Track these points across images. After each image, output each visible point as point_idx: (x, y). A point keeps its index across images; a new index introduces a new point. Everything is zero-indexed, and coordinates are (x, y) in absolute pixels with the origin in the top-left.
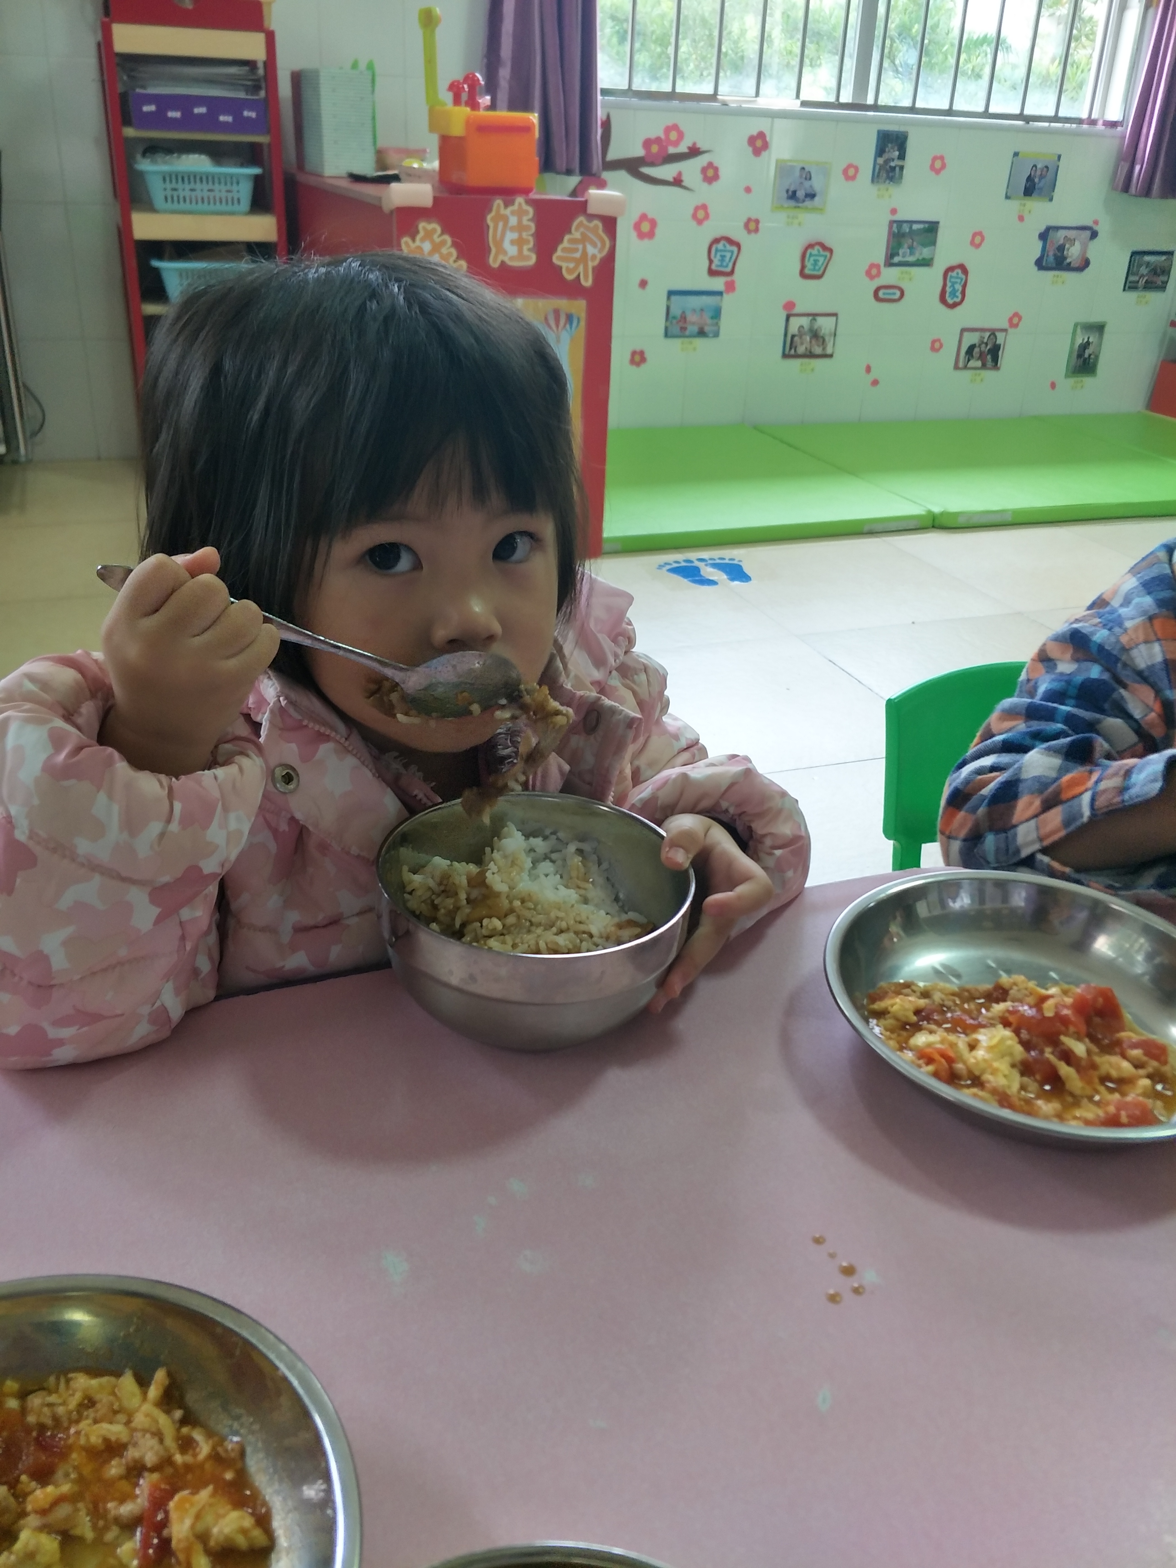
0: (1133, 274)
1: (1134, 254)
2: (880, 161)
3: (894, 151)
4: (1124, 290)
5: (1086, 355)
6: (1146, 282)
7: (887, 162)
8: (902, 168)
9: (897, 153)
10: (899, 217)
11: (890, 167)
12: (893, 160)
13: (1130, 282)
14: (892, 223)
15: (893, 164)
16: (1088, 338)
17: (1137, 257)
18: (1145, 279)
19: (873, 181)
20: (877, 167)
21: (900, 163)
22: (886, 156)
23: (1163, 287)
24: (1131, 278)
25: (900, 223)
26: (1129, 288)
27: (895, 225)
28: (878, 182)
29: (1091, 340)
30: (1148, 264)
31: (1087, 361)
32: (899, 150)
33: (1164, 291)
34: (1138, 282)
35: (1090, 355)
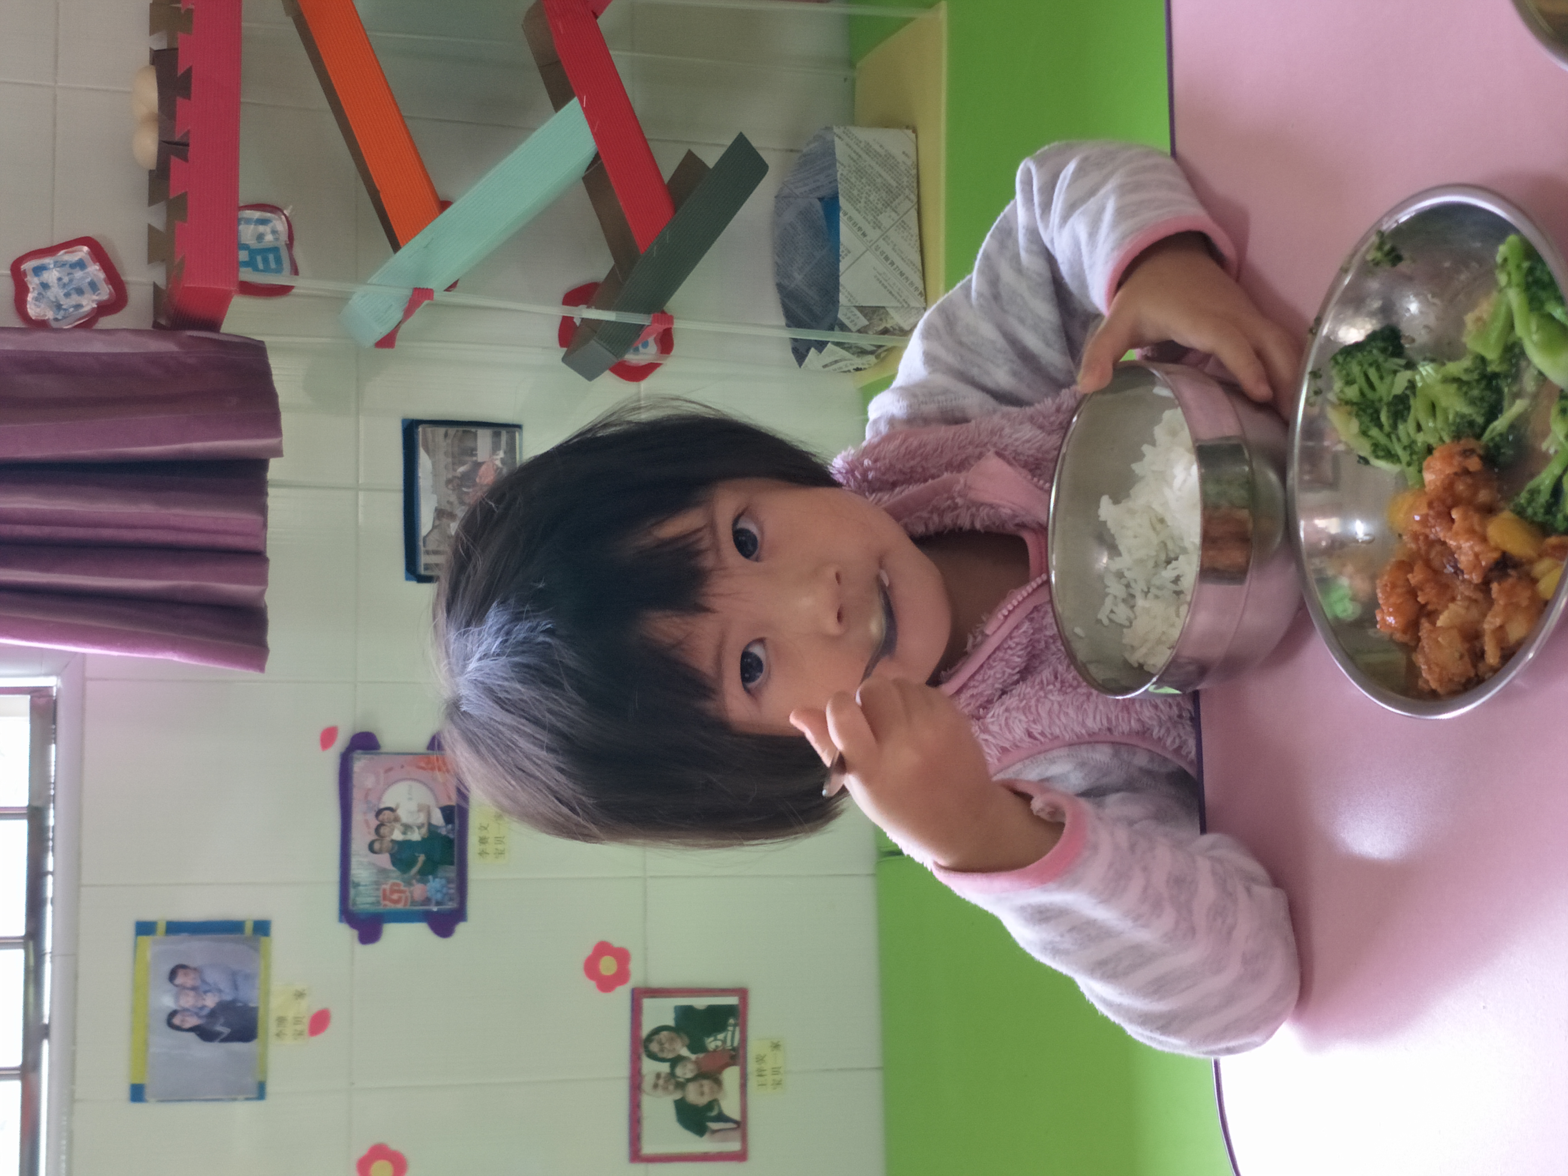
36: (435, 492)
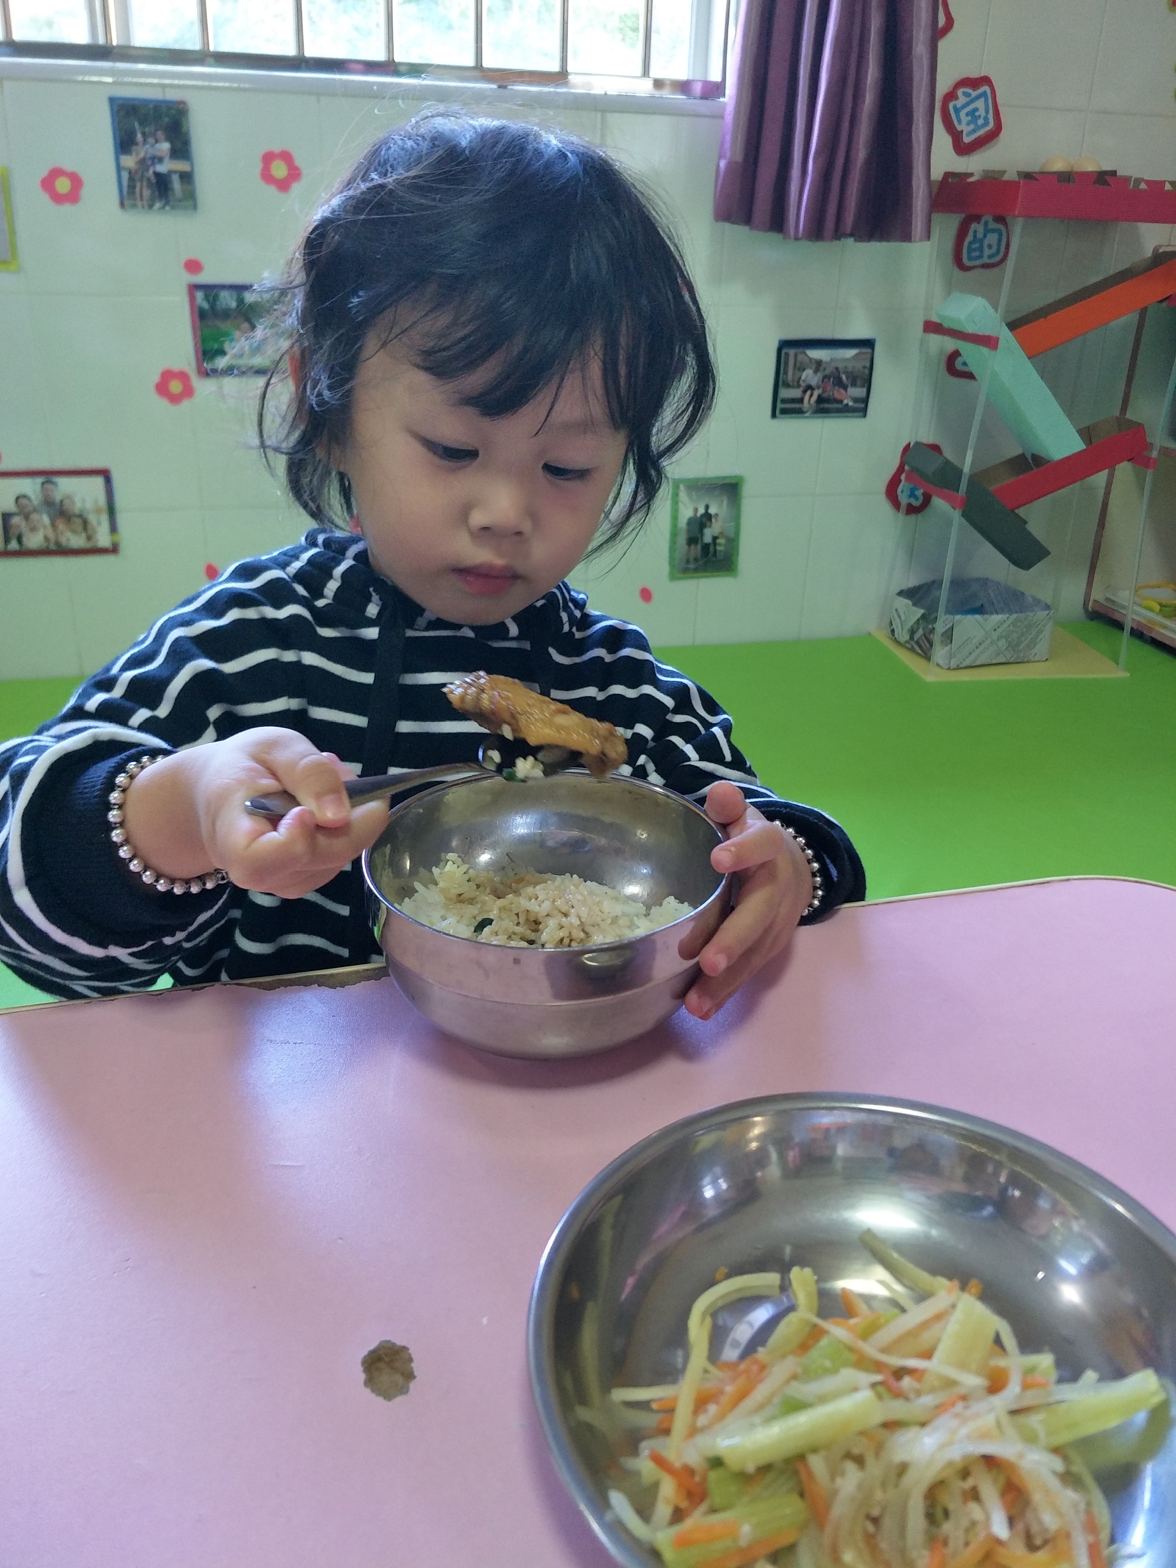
0: (787, 385)
1: (785, 345)
2: (129, 161)
3: (157, 141)
4: (774, 415)
5: (708, 539)
6: (820, 400)
7: (143, 163)
8: (187, 177)
9: (165, 146)
10: (206, 277)
11: (157, 175)
12: (160, 160)
13: (784, 401)
14: (193, 288)
15: (162, 168)
16: (707, 507)
17: (792, 352)
18: (816, 393)
19: (122, 205)
20: (125, 176)
21: (181, 166)
22: (142, 151)
23: (861, 408)
24: (785, 393)
25: (211, 290)
26: (784, 412)
27: (200, 295)
28: (134, 206)
29: (712, 511)
30: (818, 365)
31: (711, 548)
32: (168, 139)
33: (865, 416)
34: (801, 401)
35: (715, 538)
36: (832, 360)
